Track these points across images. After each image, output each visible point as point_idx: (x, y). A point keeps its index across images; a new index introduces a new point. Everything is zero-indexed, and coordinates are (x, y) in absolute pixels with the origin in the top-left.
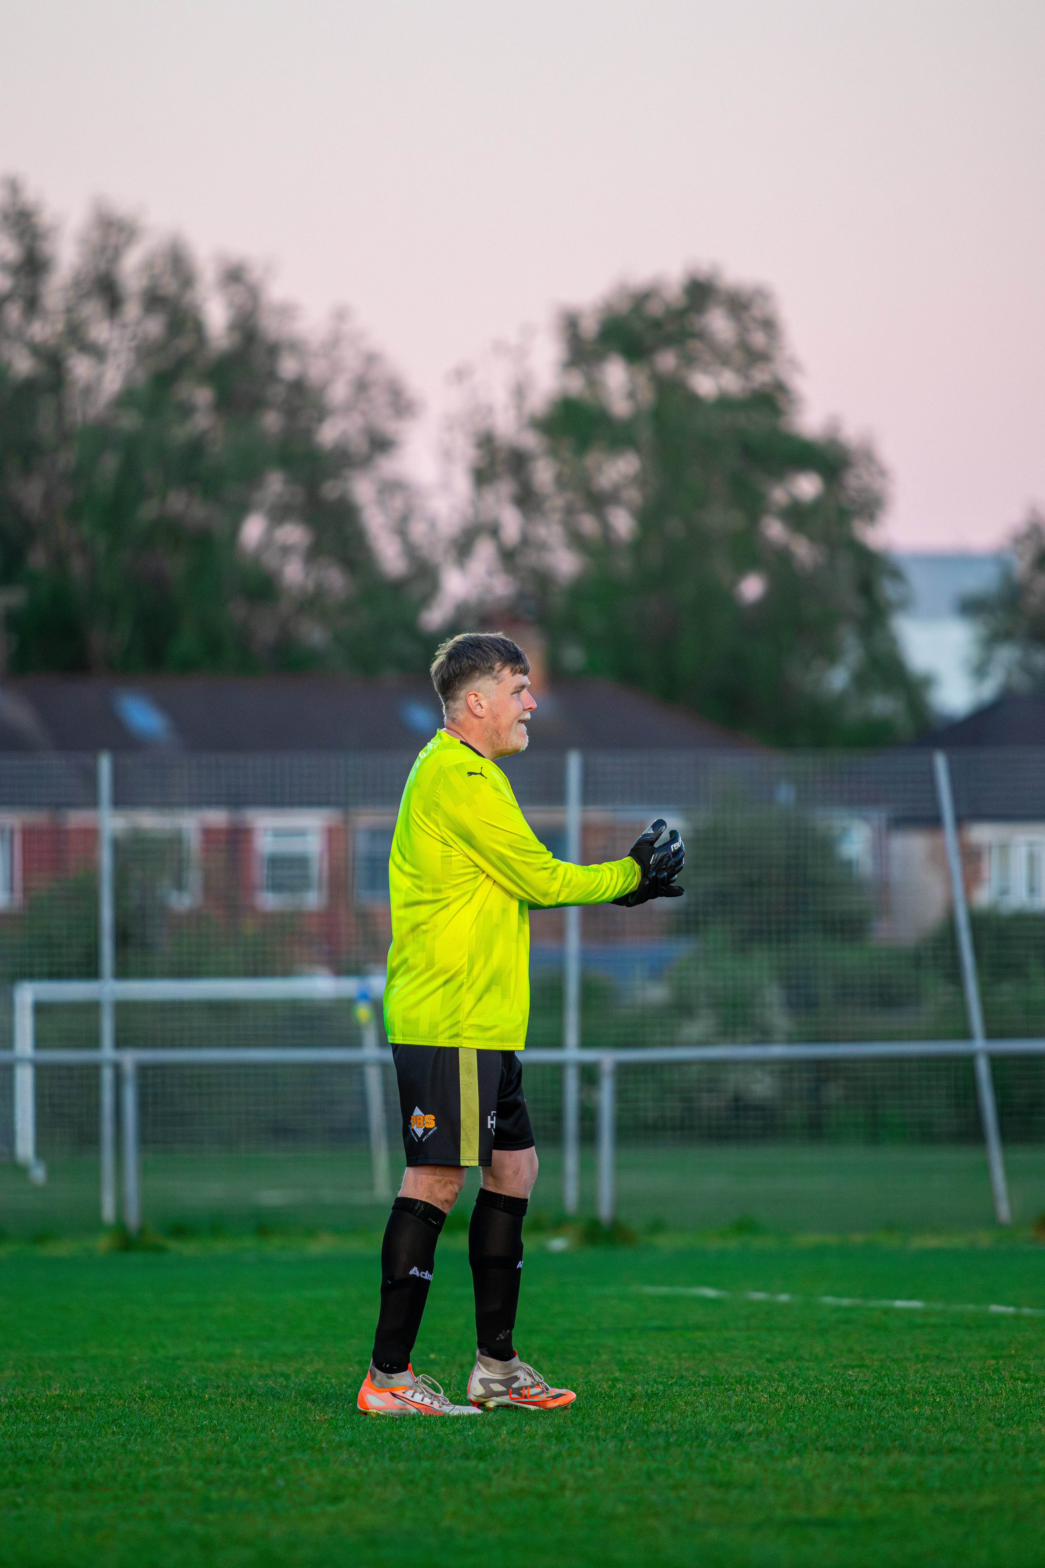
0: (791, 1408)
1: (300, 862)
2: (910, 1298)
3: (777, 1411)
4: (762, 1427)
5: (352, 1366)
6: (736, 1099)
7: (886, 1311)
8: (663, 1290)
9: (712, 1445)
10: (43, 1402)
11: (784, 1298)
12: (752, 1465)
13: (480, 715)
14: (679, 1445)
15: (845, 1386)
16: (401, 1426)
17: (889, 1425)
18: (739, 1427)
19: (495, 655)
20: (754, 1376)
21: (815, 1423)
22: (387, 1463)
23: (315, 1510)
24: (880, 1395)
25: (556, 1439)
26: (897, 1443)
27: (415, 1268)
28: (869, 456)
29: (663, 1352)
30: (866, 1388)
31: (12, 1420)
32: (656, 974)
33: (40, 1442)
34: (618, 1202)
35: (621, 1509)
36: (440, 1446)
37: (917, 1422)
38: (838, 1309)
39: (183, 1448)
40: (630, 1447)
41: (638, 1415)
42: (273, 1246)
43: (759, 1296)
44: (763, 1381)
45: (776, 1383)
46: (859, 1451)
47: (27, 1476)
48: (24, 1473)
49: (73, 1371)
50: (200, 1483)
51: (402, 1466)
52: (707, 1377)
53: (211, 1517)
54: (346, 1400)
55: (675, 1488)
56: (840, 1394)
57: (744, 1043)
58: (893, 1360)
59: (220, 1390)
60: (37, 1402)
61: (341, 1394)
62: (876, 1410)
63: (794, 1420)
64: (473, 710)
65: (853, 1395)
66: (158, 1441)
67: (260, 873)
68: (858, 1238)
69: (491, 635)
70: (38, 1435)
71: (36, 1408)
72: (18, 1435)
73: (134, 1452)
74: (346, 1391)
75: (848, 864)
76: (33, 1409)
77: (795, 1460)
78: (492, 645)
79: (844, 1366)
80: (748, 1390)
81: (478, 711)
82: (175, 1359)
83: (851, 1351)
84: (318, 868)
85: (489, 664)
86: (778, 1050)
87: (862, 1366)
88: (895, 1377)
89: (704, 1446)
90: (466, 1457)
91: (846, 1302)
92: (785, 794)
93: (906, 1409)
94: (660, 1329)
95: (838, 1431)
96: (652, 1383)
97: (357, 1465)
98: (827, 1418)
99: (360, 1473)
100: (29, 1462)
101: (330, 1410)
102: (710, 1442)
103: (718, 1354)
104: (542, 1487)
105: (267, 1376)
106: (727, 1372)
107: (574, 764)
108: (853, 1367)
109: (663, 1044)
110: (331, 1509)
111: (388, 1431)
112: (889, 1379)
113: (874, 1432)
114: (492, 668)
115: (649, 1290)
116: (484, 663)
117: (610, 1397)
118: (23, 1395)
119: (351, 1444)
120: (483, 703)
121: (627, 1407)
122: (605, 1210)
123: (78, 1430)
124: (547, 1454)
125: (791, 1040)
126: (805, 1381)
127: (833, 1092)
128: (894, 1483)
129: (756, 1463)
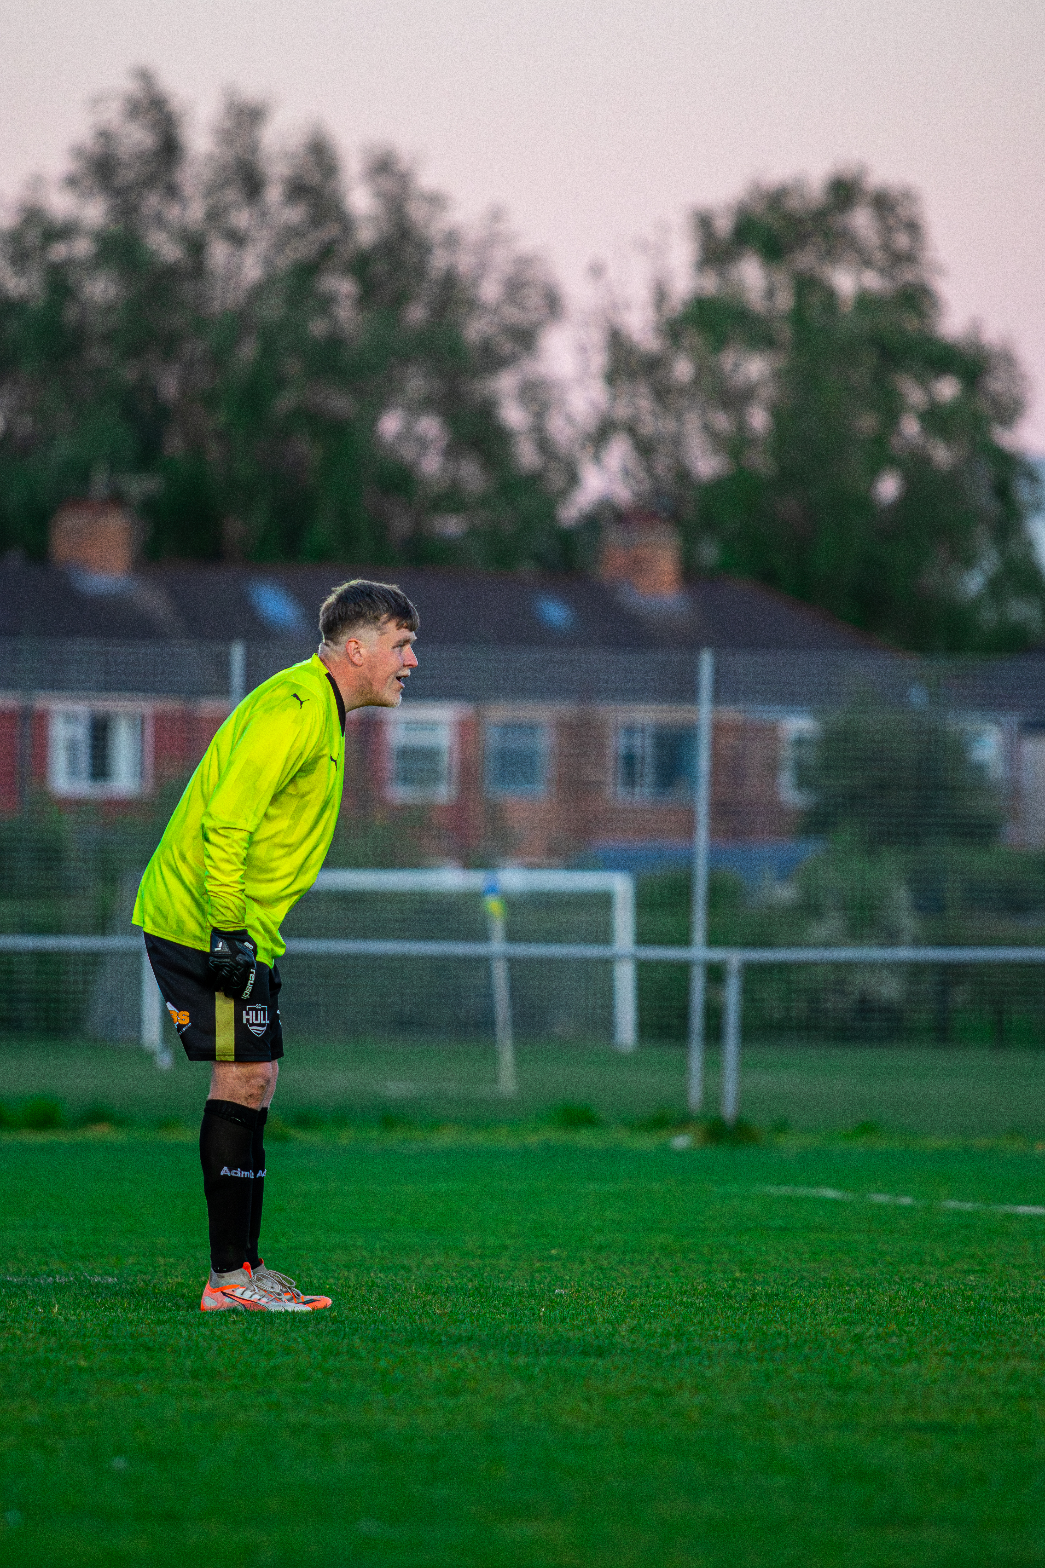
0: (911, 1312)
1: (430, 754)
2: (1034, 1203)
3: (897, 1314)
4: (881, 1330)
5: (473, 1261)
6: (863, 1001)
7: (1009, 1217)
8: (786, 1190)
9: (831, 1346)
10: (165, 1290)
11: (906, 1201)
12: (870, 1368)
13: (358, 662)
14: (798, 1347)
15: (966, 1291)
16: (521, 1322)
17: (1009, 1331)
18: (858, 1329)
19: (383, 606)
20: (875, 1279)
21: (935, 1327)
22: (506, 1359)
23: (433, 1403)
24: (1001, 1301)
25: (675, 1338)
26: (1017, 1349)
27: (226, 1168)
28: (1008, 359)
29: (783, 1252)
30: (986, 1293)
31: (134, 1307)
32: (784, 875)
33: (159, 1329)
34: (743, 1100)
35: (738, 1410)
36: (559, 1342)
37: (1036, 1328)
38: (958, 1213)
39: (303, 1339)
40: (749, 1347)
41: (758, 1315)
42: (394, 1138)
43: (882, 1198)
44: (884, 1284)
45: (897, 1286)
46: (978, 1356)
47: (148, 1364)
48: (142, 1359)
49: (195, 1259)
50: (319, 1374)
51: (521, 1361)
52: (827, 1279)
53: (330, 1408)
54: (466, 1294)
55: (793, 1390)
56: (960, 1298)
57: (870, 945)
58: (1014, 1267)
59: (341, 1281)
60: (159, 1289)
61: (462, 1288)
62: (997, 1316)
63: (913, 1324)
64: (352, 658)
65: (974, 1300)
66: (278, 1330)
67: (390, 765)
68: (981, 1142)
69: (386, 586)
70: (159, 1322)
71: (157, 1295)
72: (139, 1321)
73: (253, 1341)
74: (466, 1285)
75: (981, 768)
76: (154, 1296)
77: (914, 1364)
78: (384, 596)
79: (965, 1271)
80: (869, 1293)
81: (356, 658)
82: (297, 1248)
83: (972, 1256)
84: (448, 762)
85: (376, 614)
86: (905, 953)
87: (983, 1271)
88: (1015, 1283)
89: (824, 1349)
90: (586, 1354)
91: (969, 1206)
92: (918, 696)
93: (1026, 1315)
94: (783, 1229)
95: (958, 1336)
96: (772, 1284)
97: (475, 1360)
98: (947, 1323)
99: (479, 1367)
100: (149, 1349)
101: (450, 1304)
102: (829, 1344)
103: (839, 1256)
104: (660, 1385)
105: (389, 1268)
106: (848, 1274)
107: (706, 661)
108: (974, 1272)
109: (789, 945)
110: (450, 1403)
111: (508, 1326)
112: (1009, 1285)
113: (993, 1338)
114: (377, 618)
115: (772, 1190)
116: (370, 612)
117: (730, 1297)
118: (144, 1282)
119: (471, 1338)
120: (362, 651)
121: (747, 1307)
122: (729, 1109)
123: (199, 1318)
124: (666, 1353)
125: (917, 942)
126: (926, 1285)
127: (961, 995)
128: (1013, 1389)
129: (875, 1366)
